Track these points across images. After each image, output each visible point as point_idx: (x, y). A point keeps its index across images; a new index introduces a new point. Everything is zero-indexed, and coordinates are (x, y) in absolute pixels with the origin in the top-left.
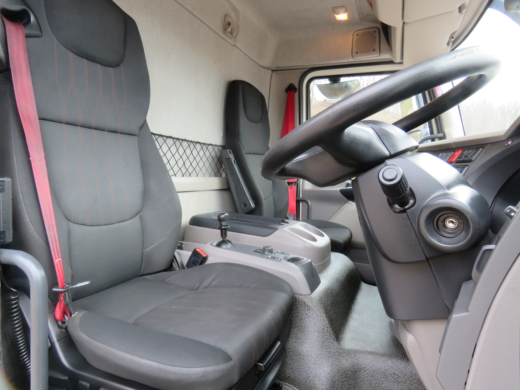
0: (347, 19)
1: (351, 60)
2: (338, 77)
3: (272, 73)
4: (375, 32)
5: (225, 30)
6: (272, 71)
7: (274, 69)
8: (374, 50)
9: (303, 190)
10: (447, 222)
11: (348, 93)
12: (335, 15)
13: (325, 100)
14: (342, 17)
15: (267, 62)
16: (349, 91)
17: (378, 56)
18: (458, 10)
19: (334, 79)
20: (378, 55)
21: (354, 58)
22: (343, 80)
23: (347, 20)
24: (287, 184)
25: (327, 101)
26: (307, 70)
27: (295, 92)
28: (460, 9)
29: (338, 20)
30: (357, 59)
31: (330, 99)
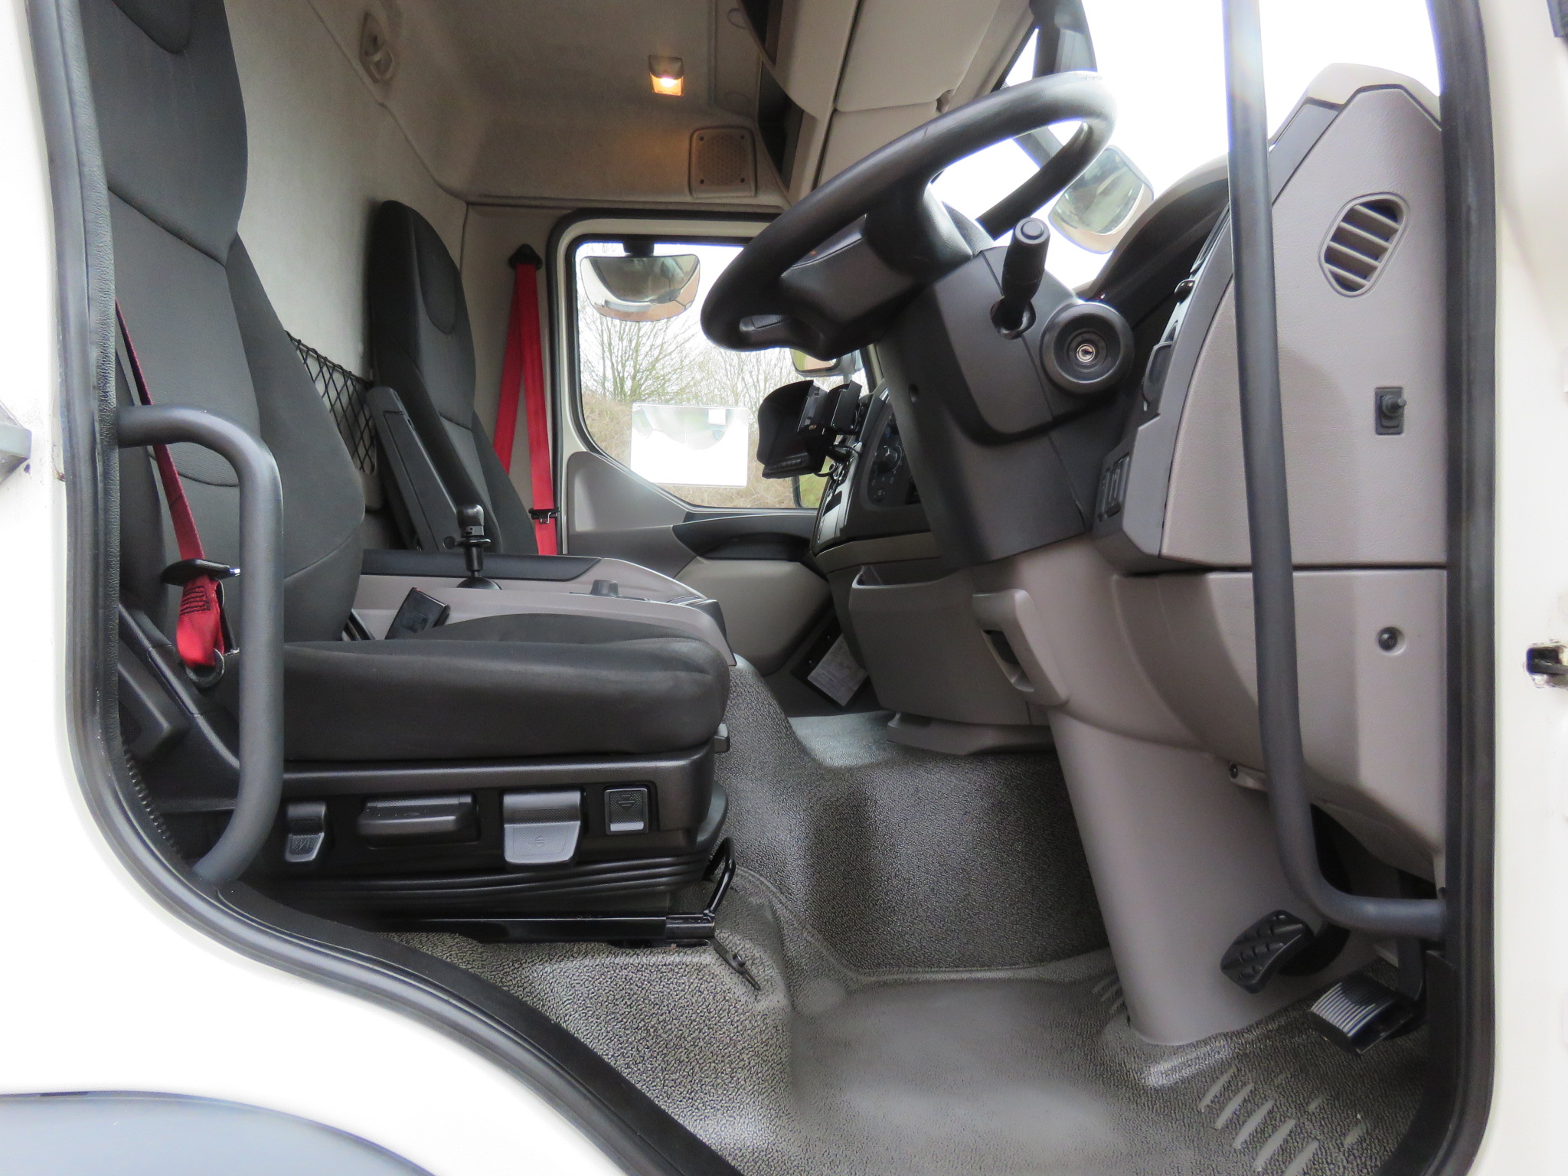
0: (679, 94)
1: (685, 199)
2: (650, 240)
3: (467, 211)
4: (742, 137)
5: (367, 54)
6: (468, 204)
7: (472, 199)
8: (743, 181)
9: (570, 533)
10: (1080, 353)
11: (668, 289)
12: (653, 77)
13: (607, 302)
14: (668, 85)
15: (457, 178)
16: (670, 286)
17: (751, 197)
18: (935, 105)
19: (639, 246)
20: (753, 193)
21: (695, 195)
22: (660, 249)
23: (679, 96)
24: (530, 515)
25: (612, 306)
26: (569, 211)
27: (538, 268)
28: (940, 103)
29: (656, 91)
30: (701, 198)
31: (621, 299)
